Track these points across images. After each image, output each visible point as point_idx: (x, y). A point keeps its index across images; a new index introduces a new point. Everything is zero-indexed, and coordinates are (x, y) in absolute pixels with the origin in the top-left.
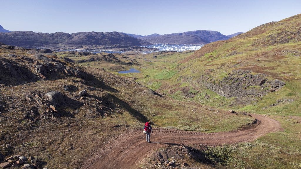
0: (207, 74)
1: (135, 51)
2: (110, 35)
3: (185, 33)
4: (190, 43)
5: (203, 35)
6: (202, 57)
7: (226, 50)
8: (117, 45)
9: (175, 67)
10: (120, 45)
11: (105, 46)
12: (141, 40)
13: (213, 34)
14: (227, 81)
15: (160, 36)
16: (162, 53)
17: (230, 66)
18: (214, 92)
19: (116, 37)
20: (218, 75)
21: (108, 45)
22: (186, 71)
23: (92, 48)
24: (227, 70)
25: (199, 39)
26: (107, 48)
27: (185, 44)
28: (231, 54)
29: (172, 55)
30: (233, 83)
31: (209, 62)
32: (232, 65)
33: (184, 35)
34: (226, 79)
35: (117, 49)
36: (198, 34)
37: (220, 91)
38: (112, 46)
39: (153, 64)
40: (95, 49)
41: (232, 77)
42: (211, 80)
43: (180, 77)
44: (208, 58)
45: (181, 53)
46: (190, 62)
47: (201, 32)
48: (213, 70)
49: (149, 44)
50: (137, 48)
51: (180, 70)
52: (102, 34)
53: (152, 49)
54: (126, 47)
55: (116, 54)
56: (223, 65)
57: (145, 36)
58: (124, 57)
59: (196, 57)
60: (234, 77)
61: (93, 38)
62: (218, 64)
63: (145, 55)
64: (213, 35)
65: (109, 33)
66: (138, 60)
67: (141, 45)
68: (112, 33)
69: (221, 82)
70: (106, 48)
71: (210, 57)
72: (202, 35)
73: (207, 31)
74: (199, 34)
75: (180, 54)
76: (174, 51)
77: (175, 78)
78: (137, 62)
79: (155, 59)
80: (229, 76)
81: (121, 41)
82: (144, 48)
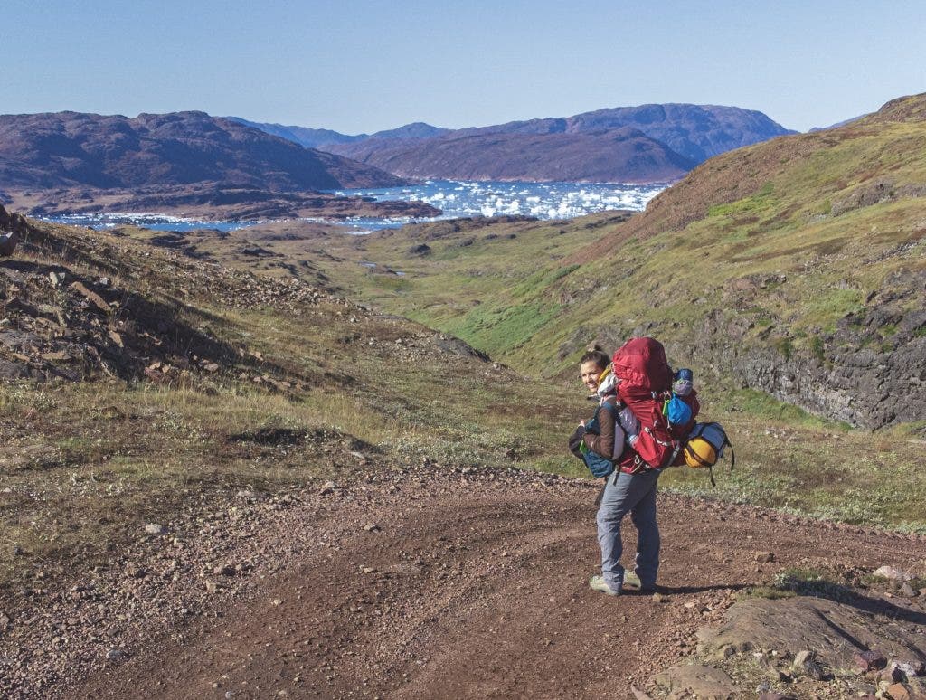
0: (739, 305)
1: (309, 217)
2: (165, 132)
3: (578, 118)
4: (605, 174)
5: (678, 129)
6: (694, 226)
7: (827, 183)
8: (208, 186)
9: (542, 286)
10: (223, 187)
11: (139, 192)
12: (337, 160)
13: (730, 126)
14: (863, 331)
15: (444, 135)
16: (458, 229)
17: (872, 252)
18: (788, 399)
19: (198, 142)
20: (805, 308)
21: (153, 190)
22: (610, 305)
23: (62, 207)
24: (856, 273)
25: (657, 152)
26: (150, 204)
27: (584, 182)
28: (862, 202)
29: (513, 237)
30: (902, 341)
31: (740, 247)
32: (885, 248)
33: (572, 130)
34: (858, 322)
35: (206, 208)
36: (649, 126)
37: (820, 393)
38: (178, 194)
39: (410, 286)
40: (80, 212)
41: (893, 308)
42: (763, 336)
43: (579, 338)
44: (727, 228)
45: (563, 225)
46: (626, 253)
47: (668, 113)
48: (773, 280)
49: (382, 180)
50: (318, 204)
51: (572, 301)
52: (121, 124)
53: (402, 208)
54: (257, 200)
55: (201, 233)
56: (828, 249)
57: (363, 136)
58: (247, 253)
59: (662, 229)
60: (906, 307)
61: (72, 146)
62: (801, 250)
63: (364, 239)
64: (729, 132)
65: (160, 121)
66: (325, 266)
67: (339, 187)
68: (173, 117)
69: (831, 339)
70: (146, 206)
71: (743, 222)
72: (671, 130)
73: (698, 107)
74: (655, 125)
75: (558, 229)
76: (524, 218)
77: (544, 344)
78: (322, 277)
79: (420, 261)
80: (872, 304)
81: (231, 163)
82: (359, 203)
